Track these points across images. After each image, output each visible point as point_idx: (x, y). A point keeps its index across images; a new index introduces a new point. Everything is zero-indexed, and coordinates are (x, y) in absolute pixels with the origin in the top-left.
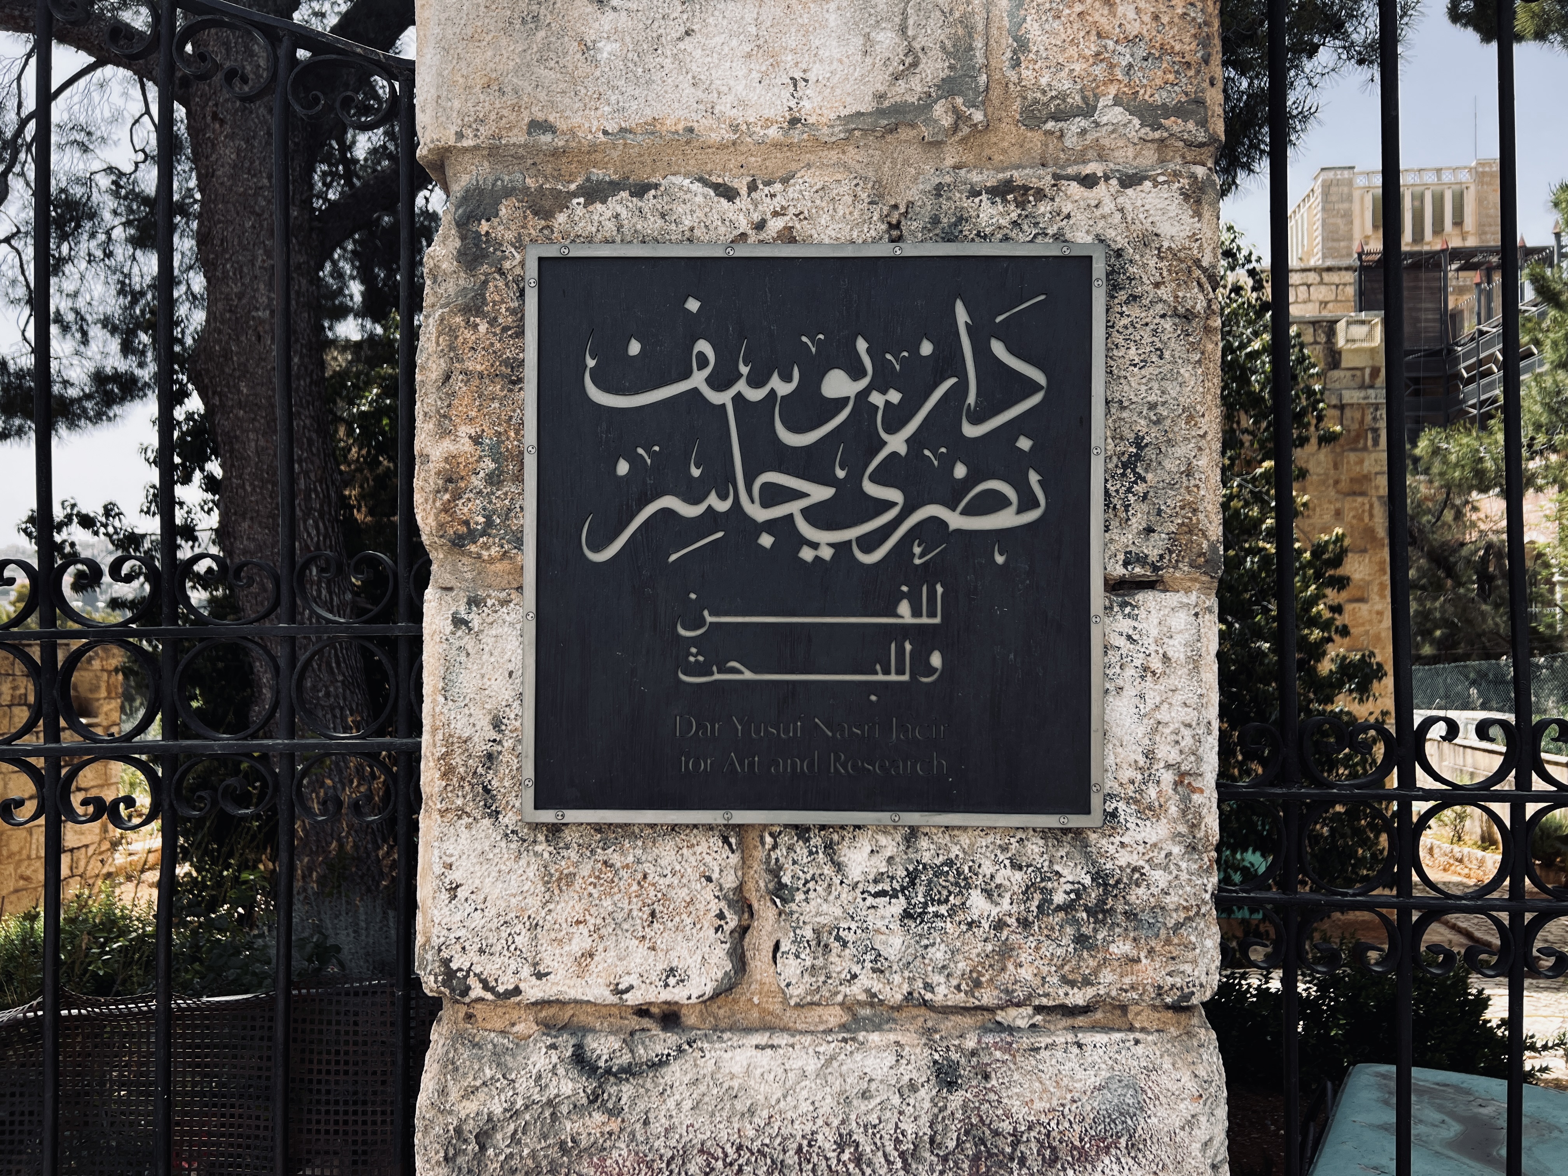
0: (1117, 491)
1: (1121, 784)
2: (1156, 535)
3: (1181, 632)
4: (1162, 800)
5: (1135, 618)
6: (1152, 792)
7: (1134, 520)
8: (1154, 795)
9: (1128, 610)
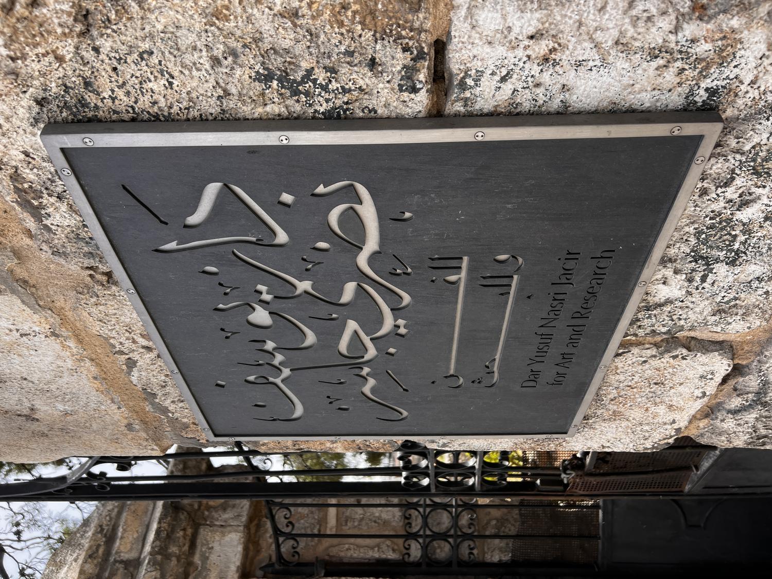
0: (327, 101)
1: (680, 84)
2: (377, 56)
3: (504, 17)
4: (718, 35)
5: (480, 73)
6: (703, 48)
7: (361, 83)
8: (708, 46)
9: (470, 82)
